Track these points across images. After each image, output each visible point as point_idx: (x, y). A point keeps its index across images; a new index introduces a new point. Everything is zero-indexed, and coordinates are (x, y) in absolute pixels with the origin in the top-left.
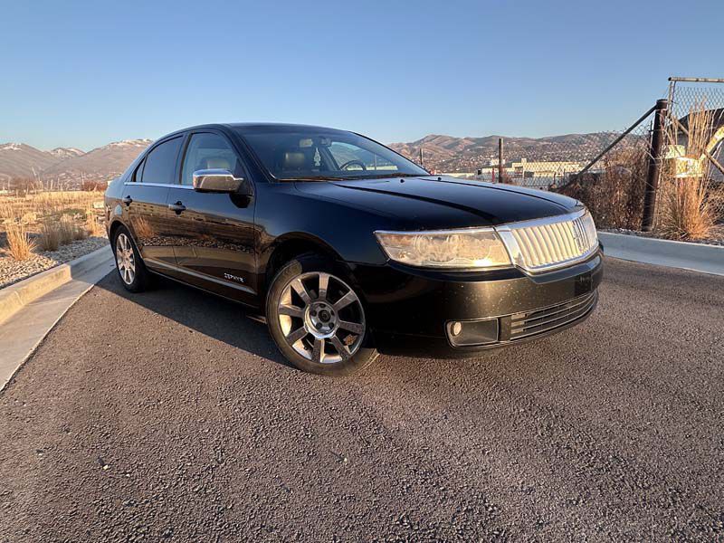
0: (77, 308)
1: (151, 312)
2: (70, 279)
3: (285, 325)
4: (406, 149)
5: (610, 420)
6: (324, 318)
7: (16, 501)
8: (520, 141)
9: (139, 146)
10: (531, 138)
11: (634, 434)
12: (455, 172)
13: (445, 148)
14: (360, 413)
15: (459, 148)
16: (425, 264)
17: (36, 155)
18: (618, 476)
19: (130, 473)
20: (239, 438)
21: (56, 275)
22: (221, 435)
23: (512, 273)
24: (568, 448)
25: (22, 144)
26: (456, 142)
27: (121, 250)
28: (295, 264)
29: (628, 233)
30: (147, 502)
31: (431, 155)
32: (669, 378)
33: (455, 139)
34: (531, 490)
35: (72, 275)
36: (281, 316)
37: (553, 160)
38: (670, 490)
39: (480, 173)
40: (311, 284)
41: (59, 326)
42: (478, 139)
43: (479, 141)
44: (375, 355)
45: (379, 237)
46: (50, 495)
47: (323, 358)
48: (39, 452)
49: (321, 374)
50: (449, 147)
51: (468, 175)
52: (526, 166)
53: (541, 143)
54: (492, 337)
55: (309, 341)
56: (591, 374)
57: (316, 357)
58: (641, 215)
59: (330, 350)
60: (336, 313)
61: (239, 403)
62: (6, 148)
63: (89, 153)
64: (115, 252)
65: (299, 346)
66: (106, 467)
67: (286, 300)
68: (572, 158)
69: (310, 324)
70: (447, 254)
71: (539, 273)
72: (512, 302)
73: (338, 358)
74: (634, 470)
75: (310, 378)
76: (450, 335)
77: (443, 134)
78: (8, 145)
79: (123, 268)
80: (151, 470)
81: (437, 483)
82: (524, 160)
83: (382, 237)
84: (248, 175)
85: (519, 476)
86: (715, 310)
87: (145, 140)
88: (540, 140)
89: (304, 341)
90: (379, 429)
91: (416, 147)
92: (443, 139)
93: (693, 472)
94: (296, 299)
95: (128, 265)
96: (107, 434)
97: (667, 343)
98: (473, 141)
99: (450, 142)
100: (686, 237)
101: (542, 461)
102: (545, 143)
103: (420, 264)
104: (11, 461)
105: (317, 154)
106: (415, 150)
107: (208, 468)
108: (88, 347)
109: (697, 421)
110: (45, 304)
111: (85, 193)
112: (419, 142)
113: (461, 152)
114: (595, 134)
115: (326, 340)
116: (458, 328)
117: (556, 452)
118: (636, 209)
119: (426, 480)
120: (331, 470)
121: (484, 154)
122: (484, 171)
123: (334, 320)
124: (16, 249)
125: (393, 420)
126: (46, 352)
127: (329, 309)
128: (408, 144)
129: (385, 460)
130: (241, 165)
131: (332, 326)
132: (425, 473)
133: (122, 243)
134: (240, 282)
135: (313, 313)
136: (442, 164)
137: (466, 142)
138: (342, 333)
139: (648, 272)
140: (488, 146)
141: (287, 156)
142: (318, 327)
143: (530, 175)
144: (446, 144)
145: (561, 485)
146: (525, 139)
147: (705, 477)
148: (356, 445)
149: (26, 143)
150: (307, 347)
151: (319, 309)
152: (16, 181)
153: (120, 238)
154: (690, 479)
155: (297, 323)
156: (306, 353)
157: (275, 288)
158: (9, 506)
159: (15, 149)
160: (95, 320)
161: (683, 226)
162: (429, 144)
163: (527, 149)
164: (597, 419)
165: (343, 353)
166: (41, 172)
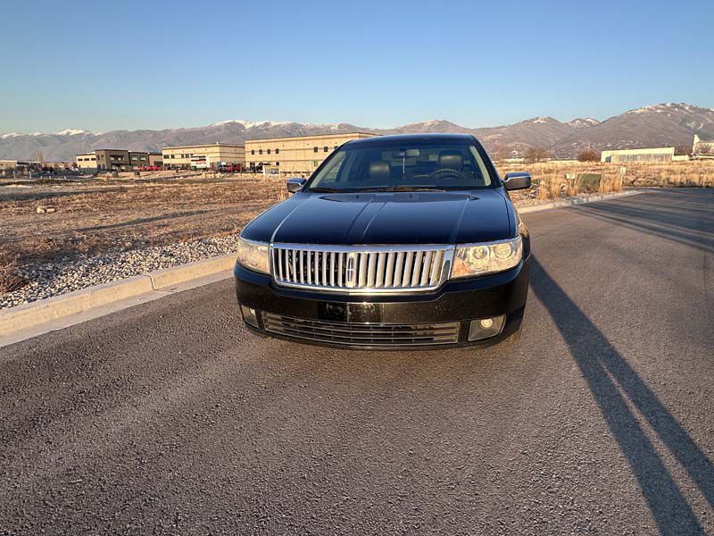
25: (549, 117)
62: (534, 122)
63: (604, 122)
78: (537, 118)
87: (668, 105)
152: (532, 150)
159: (542, 122)
166: (557, 142)
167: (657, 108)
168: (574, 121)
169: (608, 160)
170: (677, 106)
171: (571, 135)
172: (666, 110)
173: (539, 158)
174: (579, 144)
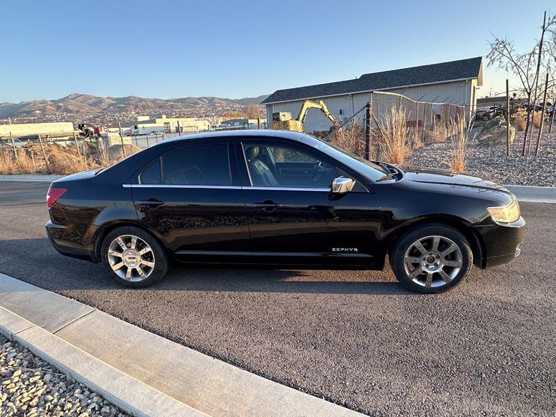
4: (51, 105)
8: (154, 101)
13: (90, 105)
15: (104, 106)
26: (99, 102)
33: (98, 98)
39: (136, 127)
42: (118, 98)
43: (119, 100)
50: (94, 104)
82: (165, 116)
88: (169, 101)
91: (61, 104)
92: (86, 98)
98: (115, 100)
99: (94, 100)
102: (172, 103)
106: (60, 107)
112: (63, 100)
113: (105, 109)
114: (205, 98)
121: (127, 111)
122: (140, 126)
128: (51, 101)
137: (108, 100)
140: (128, 104)
144: (90, 102)
162: (73, 101)
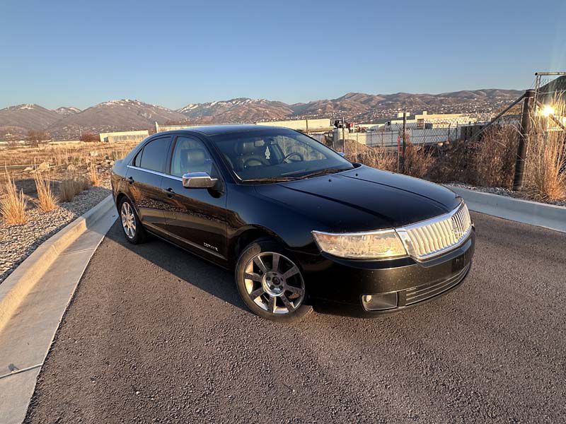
0: (96, 258)
1: (149, 262)
2: (86, 229)
3: (249, 286)
4: (330, 104)
5: (474, 362)
6: (275, 282)
7: (84, 416)
8: (422, 97)
9: (122, 105)
10: (431, 94)
11: (490, 375)
12: (369, 123)
13: (361, 102)
14: (302, 353)
15: (373, 103)
16: (347, 256)
17: (45, 113)
18: (476, 408)
19: (154, 397)
20: (222, 372)
21: (77, 228)
22: (210, 369)
23: (407, 261)
24: (443, 385)
25: (35, 105)
26: (371, 98)
27: (125, 213)
28: (255, 246)
29: (502, 193)
30: (167, 419)
31: (350, 109)
32: (520, 328)
33: (370, 96)
34: (417, 416)
35: (87, 226)
36: (246, 280)
37: (449, 113)
38: (510, 419)
39: (389, 124)
40: (267, 260)
41: (87, 275)
42: (388, 95)
43: (389, 97)
44: (311, 310)
45: (315, 234)
46: (105, 413)
47: (276, 309)
48: (92, 379)
49: (274, 321)
50: (365, 102)
51: (380, 125)
52: (426, 117)
53: (439, 98)
54: (393, 304)
55: (265, 297)
56: (464, 324)
57: (271, 309)
58: (513, 177)
59: (280, 303)
60: (284, 280)
61: (219, 343)
62: (22, 108)
63: (85, 111)
64: (120, 213)
65: (258, 301)
66: (138, 393)
67: (250, 270)
68: (464, 110)
69: (266, 286)
70: (362, 249)
71: (426, 260)
72: (406, 281)
73: (285, 310)
74: (487, 404)
75: (266, 323)
76: (364, 302)
77: (360, 92)
78: (24, 105)
79: (127, 226)
80: (167, 395)
81: (355, 411)
82: (425, 113)
83: (317, 235)
84: (221, 176)
85: (409, 406)
86: (560, 267)
87: (127, 100)
88: (439, 96)
89: (262, 297)
90: (315, 367)
91: (338, 103)
92: (361, 96)
93: (527, 406)
94: (256, 269)
95: (129, 224)
96: (134, 366)
97: (522, 296)
98: (384, 97)
99: (366, 98)
100: (545, 199)
101: (426, 394)
102: (442, 98)
103: (343, 256)
104: (75, 386)
105: (268, 150)
106: (337, 105)
107: (204, 395)
108: (111, 294)
109: (535, 365)
110: (73, 254)
111: (83, 143)
112: (341, 99)
113: (374, 106)
114: (483, 90)
115: (277, 297)
116: (369, 298)
117: (435, 388)
118: (509, 172)
119: (347, 408)
120: (285, 399)
121: (393, 108)
122: (393, 122)
123: (283, 284)
124: (44, 203)
125: (324, 359)
126: (82, 298)
127: (279, 276)
128: (331, 101)
129: (321, 391)
130: (216, 168)
131: (281, 288)
132: (347, 402)
133: (125, 209)
134: (215, 250)
135: (268, 279)
136: (359, 116)
137: (378, 98)
138: (288, 293)
139: (514, 230)
140: (396, 101)
141: (244, 145)
142: (272, 288)
143: (429, 126)
144: (362, 100)
145: (437, 414)
146: (426, 95)
147: (534, 410)
148: (300, 380)
149: (37, 104)
150: (264, 301)
151: (272, 276)
152: (31, 134)
153: (124, 205)
154: (524, 411)
155: (257, 285)
156: (263, 306)
157: (241, 261)
158: (81, 420)
159: (29, 108)
160: (111, 269)
161: (544, 191)
162: (348, 100)
163: (428, 103)
164: (465, 361)
165: (290, 308)
166: (49, 126)
167: (120, 103)
168: (59, 109)
169: (106, 140)
170: (133, 102)
171: (60, 120)
172: (127, 105)
173: (40, 139)
174: (69, 128)
